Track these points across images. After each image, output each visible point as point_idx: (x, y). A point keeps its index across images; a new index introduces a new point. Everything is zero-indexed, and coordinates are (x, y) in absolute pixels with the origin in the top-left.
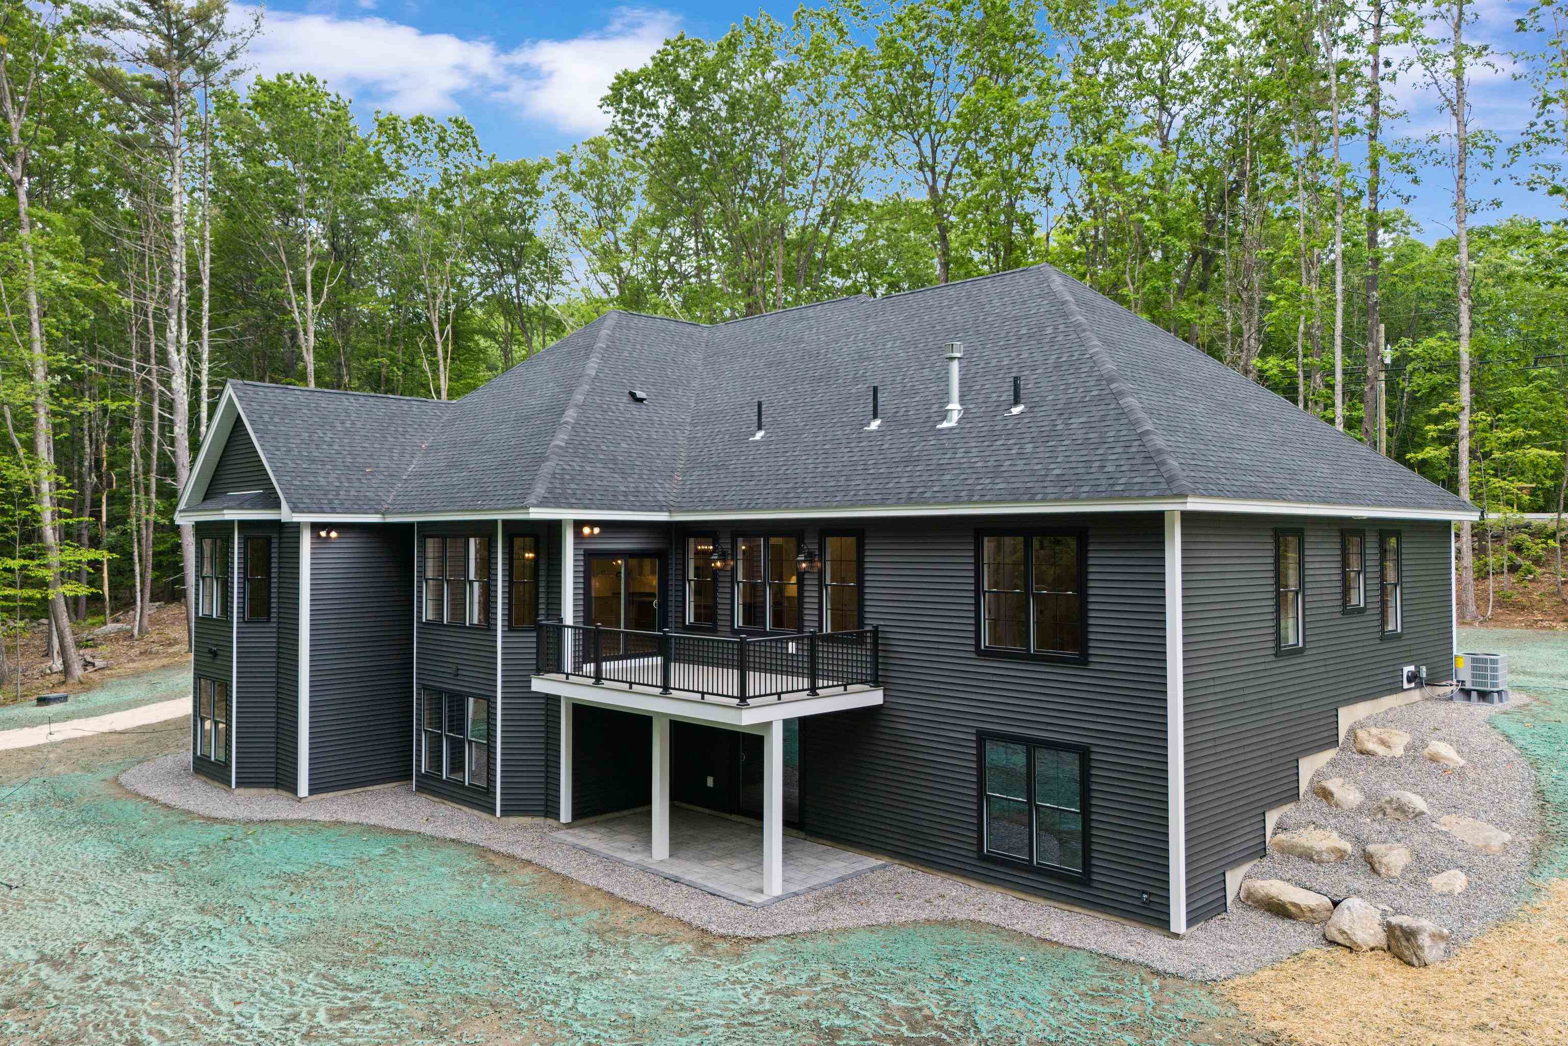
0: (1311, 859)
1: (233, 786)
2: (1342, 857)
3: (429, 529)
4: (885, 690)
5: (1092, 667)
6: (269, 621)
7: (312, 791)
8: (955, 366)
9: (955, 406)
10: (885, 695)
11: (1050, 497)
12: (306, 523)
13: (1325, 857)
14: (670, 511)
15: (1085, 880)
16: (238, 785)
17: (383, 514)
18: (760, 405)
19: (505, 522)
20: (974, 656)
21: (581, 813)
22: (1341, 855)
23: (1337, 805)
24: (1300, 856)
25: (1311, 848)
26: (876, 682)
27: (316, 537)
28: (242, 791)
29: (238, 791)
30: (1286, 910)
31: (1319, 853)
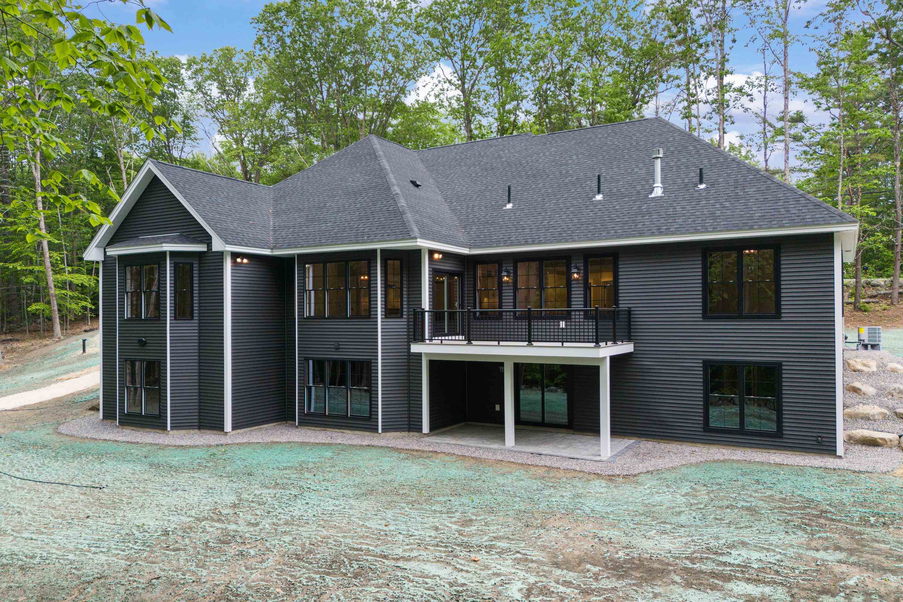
0: (869, 419)
1: (169, 429)
2: (885, 417)
3: (305, 259)
4: (634, 344)
5: (782, 319)
6: (192, 319)
7: (234, 428)
8: (658, 163)
9: (658, 184)
10: (635, 347)
11: (763, 226)
12: (228, 251)
13: (876, 417)
14: (470, 248)
15: (779, 434)
16: (173, 428)
17: (272, 249)
18: (509, 188)
19: (383, 251)
20: (701, 319)
21: (435, 427)
22: (884, 416)
23: (864, 394)
24: (862, 419)
25: (868, 414)
26: (629, 339)
27: (234, 262)
28: (175, 432)
29: (171, 432)
30: (877, 442)
31: (873, 416)
